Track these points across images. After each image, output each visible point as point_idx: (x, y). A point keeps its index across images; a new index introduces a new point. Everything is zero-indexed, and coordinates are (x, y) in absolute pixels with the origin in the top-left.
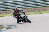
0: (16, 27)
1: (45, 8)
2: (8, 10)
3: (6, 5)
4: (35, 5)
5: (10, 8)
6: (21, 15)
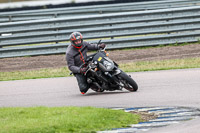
5: (179, 34)
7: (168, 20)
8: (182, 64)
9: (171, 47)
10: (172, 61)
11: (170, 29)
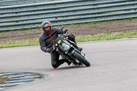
0: (41, 77)
1: (121, 22)
2: (19, 28)
3: (15, 15)
4: (95, 14)
6: (61, 44)
7: (16, 13)
8: (27, 43)
9: (19, 32)
10: (20, 41)
11: (18, 19)
